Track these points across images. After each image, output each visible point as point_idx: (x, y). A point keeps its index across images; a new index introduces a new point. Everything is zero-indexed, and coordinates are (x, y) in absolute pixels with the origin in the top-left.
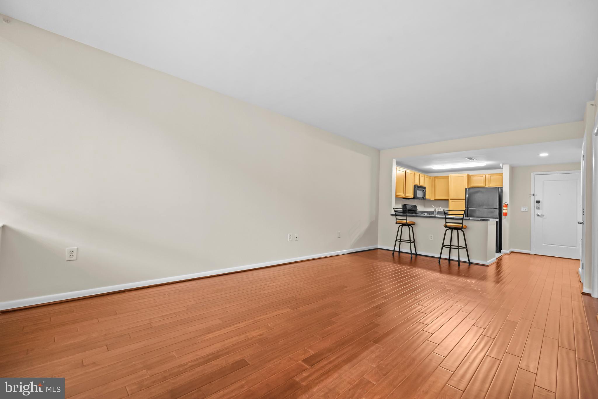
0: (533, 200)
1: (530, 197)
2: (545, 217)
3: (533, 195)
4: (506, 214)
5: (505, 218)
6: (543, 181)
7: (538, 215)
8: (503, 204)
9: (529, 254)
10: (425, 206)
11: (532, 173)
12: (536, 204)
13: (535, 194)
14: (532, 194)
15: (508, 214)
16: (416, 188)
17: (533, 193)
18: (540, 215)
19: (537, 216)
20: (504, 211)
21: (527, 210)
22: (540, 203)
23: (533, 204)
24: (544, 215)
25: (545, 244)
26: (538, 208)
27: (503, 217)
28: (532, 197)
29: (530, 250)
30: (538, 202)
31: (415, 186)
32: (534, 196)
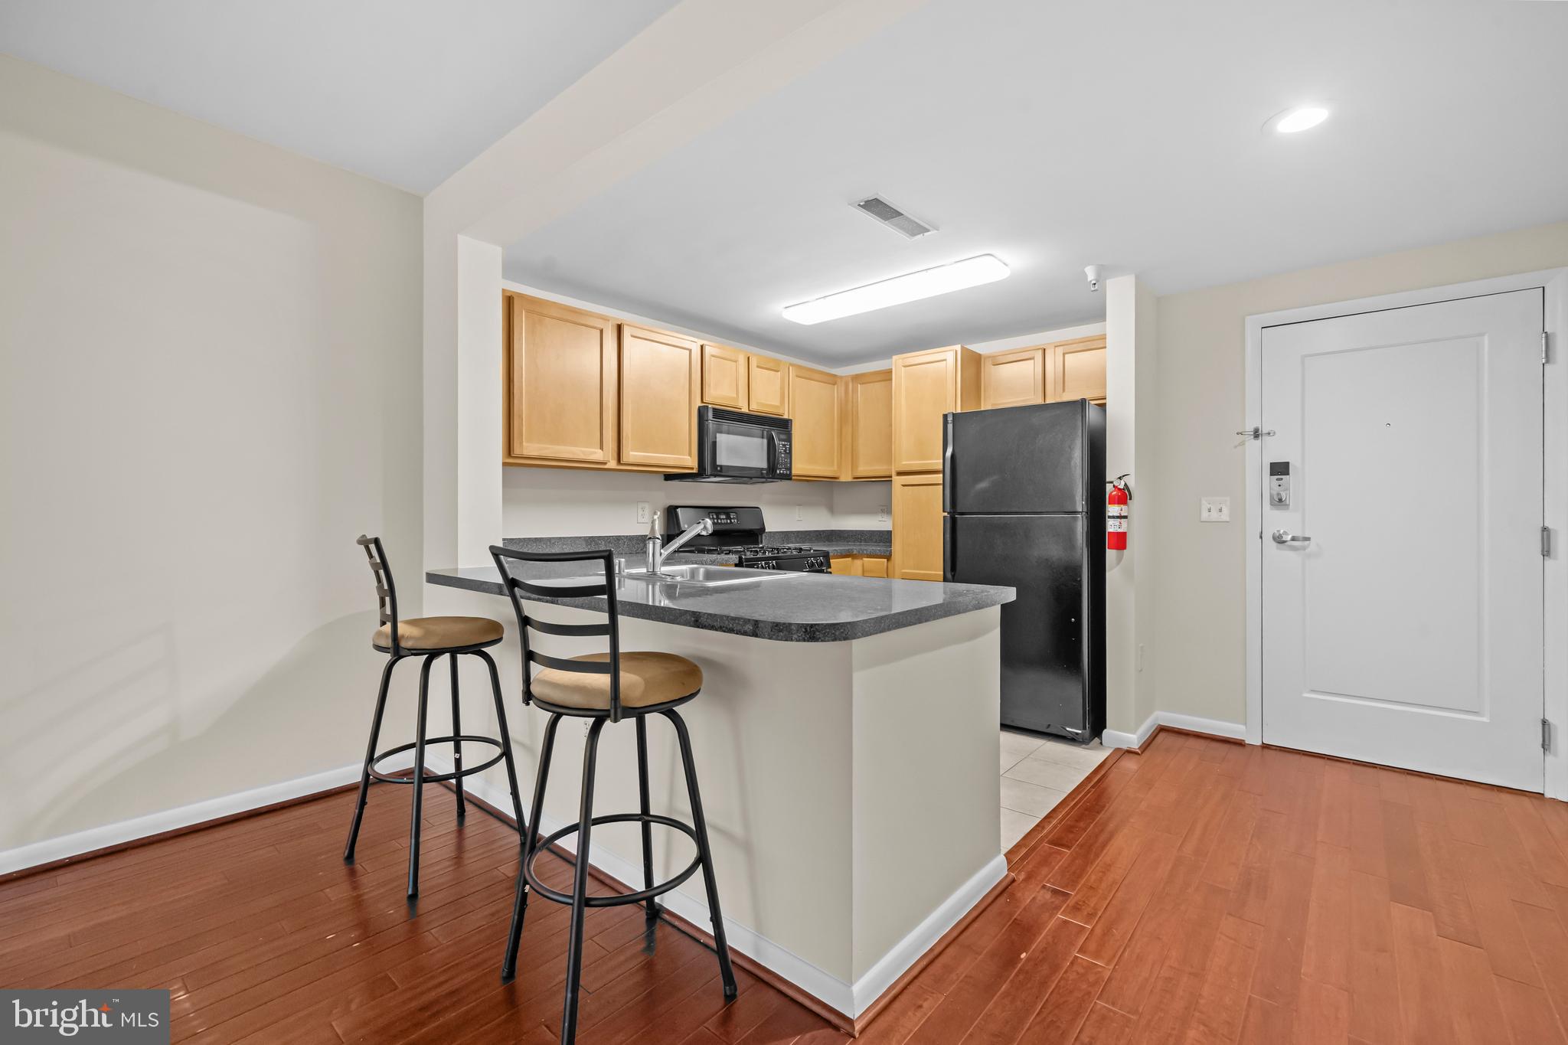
0: (1257, 457)
1: (1243, 443)
2: (1312, 546)
3: (1257, 434)
4: (1121, 541)
5: (1119, 560)
6: (1304, 357)
7: (1279, 540)
8: (1109, 488)
9: (1239, 744)
10: (832, 510)
11: (1248, 318)
12: (1269, 482)
13: (1264, 431)
14: (1250, 428)
15: (1130, 541)
16: (711, 424)
17: (1255, 426)
18: (1289, 537)
19: (1274, 544)
20: (1112, 526)
21: (1225, 516)
22: (1287, 473)
23: (1256, 481)
24: (1308, 539)
25: (1313, 691)
26: (1280, 500)
27: (1111, 555)
28: (1253, 445)
29: (1245, 724)
30: (1280, 469)
31: (702, 413)
32: (1258, 442)
